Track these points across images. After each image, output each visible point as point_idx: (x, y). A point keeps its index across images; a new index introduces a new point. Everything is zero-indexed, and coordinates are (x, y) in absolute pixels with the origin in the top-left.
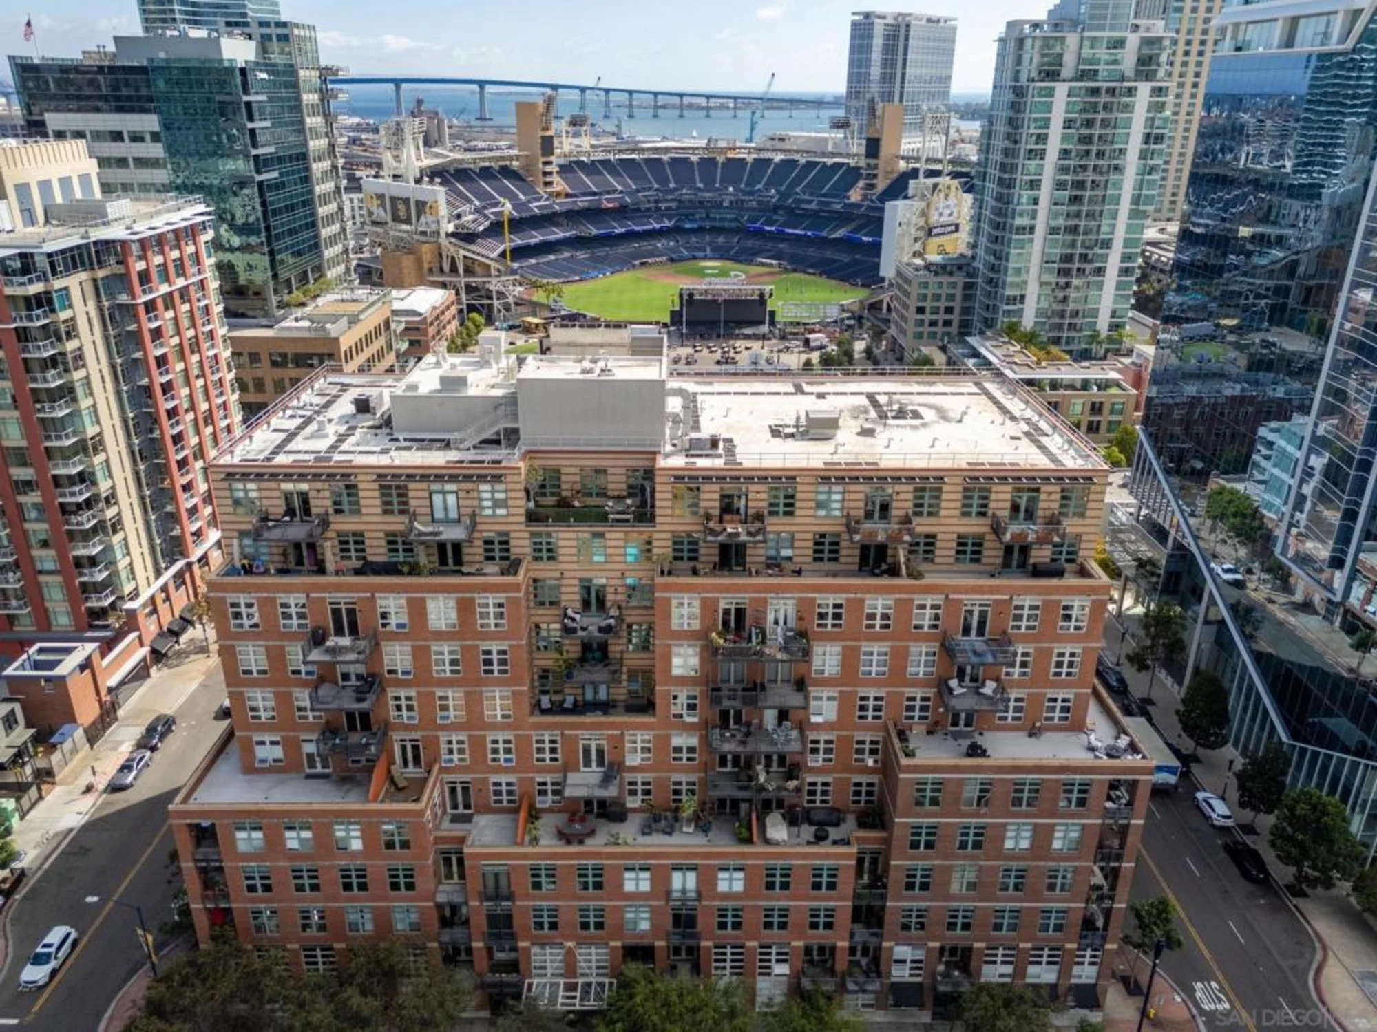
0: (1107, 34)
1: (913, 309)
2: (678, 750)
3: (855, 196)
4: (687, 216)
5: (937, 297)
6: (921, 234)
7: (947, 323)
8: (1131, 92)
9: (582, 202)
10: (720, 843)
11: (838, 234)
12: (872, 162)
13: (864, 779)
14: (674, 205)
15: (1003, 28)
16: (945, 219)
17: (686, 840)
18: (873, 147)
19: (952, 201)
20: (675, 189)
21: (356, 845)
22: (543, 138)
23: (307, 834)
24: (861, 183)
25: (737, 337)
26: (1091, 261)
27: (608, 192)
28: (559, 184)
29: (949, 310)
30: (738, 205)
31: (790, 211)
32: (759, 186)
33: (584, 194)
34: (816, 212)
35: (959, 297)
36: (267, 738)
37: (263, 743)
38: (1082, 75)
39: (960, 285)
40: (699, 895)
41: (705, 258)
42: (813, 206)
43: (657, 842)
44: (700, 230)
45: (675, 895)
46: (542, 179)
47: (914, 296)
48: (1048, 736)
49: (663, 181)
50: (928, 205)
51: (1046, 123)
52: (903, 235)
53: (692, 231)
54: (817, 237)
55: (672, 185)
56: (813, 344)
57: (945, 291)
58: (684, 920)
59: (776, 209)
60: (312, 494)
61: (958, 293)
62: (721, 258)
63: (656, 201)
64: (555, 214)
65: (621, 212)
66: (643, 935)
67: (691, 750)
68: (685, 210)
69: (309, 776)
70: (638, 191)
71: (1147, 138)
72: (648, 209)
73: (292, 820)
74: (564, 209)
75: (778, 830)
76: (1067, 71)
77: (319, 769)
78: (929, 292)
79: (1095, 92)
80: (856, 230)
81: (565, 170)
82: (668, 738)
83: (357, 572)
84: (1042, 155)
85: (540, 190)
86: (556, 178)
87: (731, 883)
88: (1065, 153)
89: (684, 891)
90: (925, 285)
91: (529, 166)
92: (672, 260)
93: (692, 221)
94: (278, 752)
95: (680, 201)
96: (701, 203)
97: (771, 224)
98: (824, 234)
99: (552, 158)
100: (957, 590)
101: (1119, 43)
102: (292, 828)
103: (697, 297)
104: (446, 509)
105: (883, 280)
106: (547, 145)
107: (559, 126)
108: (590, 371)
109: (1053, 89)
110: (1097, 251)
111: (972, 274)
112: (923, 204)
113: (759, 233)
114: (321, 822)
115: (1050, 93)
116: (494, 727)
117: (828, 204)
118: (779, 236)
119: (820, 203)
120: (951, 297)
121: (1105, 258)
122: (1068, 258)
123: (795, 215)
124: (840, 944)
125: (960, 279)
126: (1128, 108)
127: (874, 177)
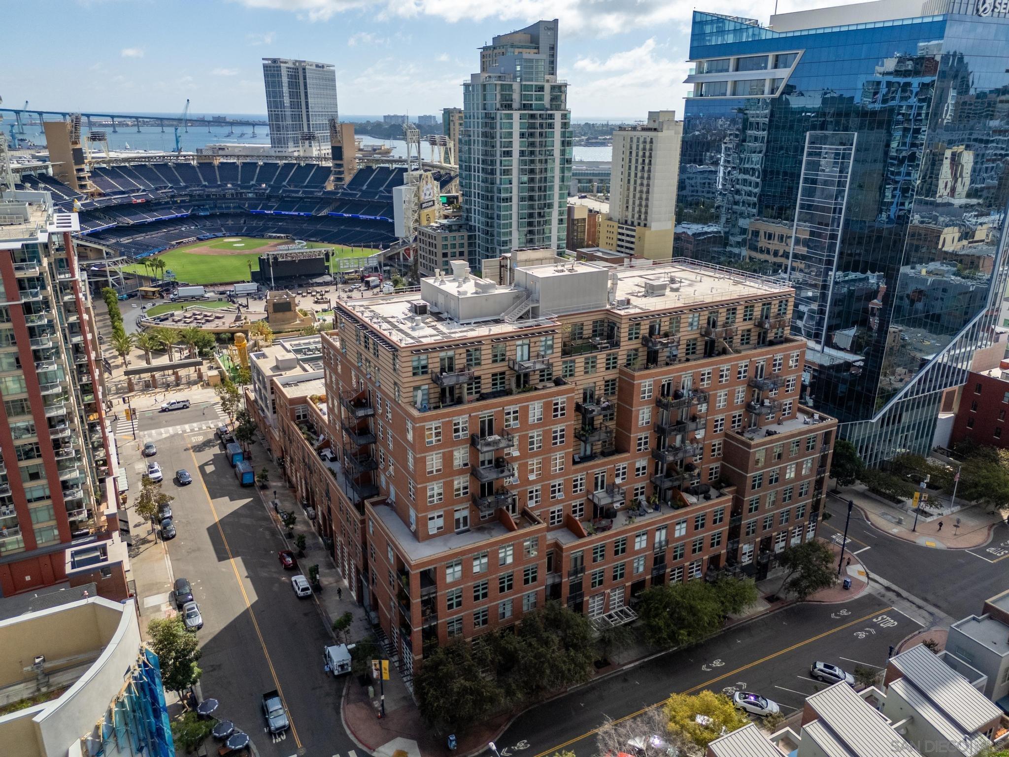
0: (534, 83)
1: (440, 255)
2: (638, 470)
3: (330, 186)
4: (199, 206)
5: (454, 246)
6: (416, 208)
8: (551, 117)
9: (116, 200)
10: (666, 514)
11: (323, 213)
12: (339, 162)
13: (714, 465)
14: (187, 199)
17: (652, 517)
18: (337, 153)
20: (186, 187)
21: (509, 560)
22: (73, 150)
23: (485, 560)
24: (332, 178)
25: (312, 285)
26: (544, 216)
27: (133, 191)
28: (91, 186)
29: (461, 253)
30: (238, 196)
31: (281, 199)
32: (252, 183)
33: (115, 193)
34: (301, 198)
35: (466, 245)
36: (436, 515)
37: (433, 518)
38: (525, 107)
39: (466, 238)
40: (667, 542)
41: (224, 236)
42: (300, 194)
43: (639, 521)
44: (212, 216)
45: (656, 545)
46: (77, 183)
47: (439, 246)
48: (784, 423)
49: (175, 181)
50: (418, 188)
51: (510, 134)
52: (407, 209)
53: (205, 217)
54: (307, 216)
55: (183, 184)
57: (457, 242)
58: (659, 561)
59: (269, 197)
60: (457, 357)
61: (465, 242)
62: (237, 235)
63: (173, 197)
64: (96, 209)
65: (148, 206)
66: (640, 575)
67: (644, 468)
68: (196, 202)
69: (458, 533)
70: (157, 189)
71: (563, 143)
72: (167, 203)
73: (476, 553)
74: (103, 205)
75: (692, 499)
76: (516, 105)
77: (462, 528)
78: (448, 243)
79: (533, 116)
80: (338, 209)
81: (96, 173)
82: (634, 463)
84: (508, 154)
85: (77, 191)
86: (89, 183)
87: (680, 531)
88: (522, 153)
89: (660, 542)
90: (446, 239)
91: (62, 171)
92: (200, 240)
93: (207, 210)
94: (440, 522)
95: (191, 196)
96: (208, 196)
97: (270, 208)
98: (313, 213)
99: (83, 166)
100: (754, 356)
101: (541, 89)
102: (476, 559)
103: (280, 260)
104: (522, 355)
105: (397, 239)
106: (79, 156)
107: (85, 144)
108: (562, 271)
109: (512, 115)
110: (546, 210)
111: (471, 229)
112: (415, 188)
113: (260, 216)
114: (490, 553)
115: (510, 117)
116: (555, 477)
117: (312, 192)
118: (277, 217)
119: (304, 192)
120: (462, 245)
121: (550, 214)
122: (531, 215)
123: (287, 203)
124: (723, 552)
125: (465, 234)
126: (551, 126)
127: (341, 173)
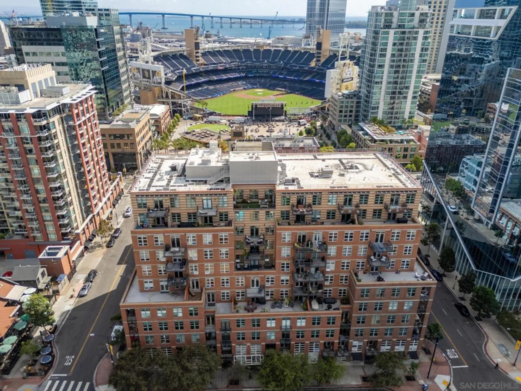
0: (408, 12)
1: (338, 111)
2: (283, 281)
3: (313, 64)
4: (250, 72)
5: (347, 107)
6: (340, 82)
7: (350, 116)
8: (417, 33)
9: (211, 67)
10: (297, 310)
11: (306, 79)
12: (319, 51)
13: (343, 288)
14: (245, 67)
15: (370, 8)
16: (348, 76)
17: (286, 310)
18: (319, 46)
19: (351, 69)
20: (245, 62)
21: (180, 315)
22: (195, 43)
23: (164, 312)
24: (315, 60)
25: (273, 121)
26: (402, 94)
27: (220, 63)
28: (202, 60)
29: (351, 111)
30: (269, 67)
31: (288, 70)
32: (277, 60)
33: (211, 64)
34: (298, 70)
35: (354, 107)
36: (148, 281)
37: (147, 282)
38: (400, 27)
39: (355, 102)
40: (291, 327)
41: (257, 88)
42: (297, 68)
43: (277, 310)
44: (255, 77)
45: (283, 327)
46: (195, 59)
47: (338, 106)
48: (402, 273)
49: (240, 59)
50: (342, 71)
51: (386, 44)
52: (333, 83)
53: (252, 77)
54: (299, 80)
55: (244, 60)
56: (301, 124)
57: (350, 104)
58: (286, 335)
59: (283, 69)
60: (164, 201)
61: (354, 105)
62: (263, 88)
63: (238, 66)
64: (201, 72)
65: (226, 71)
66: (272, 341)
67: (287, 281)
68: (248, 69)
69: (162, 293)
70: (231, 62)
71: (422, 49)
72: (235, 69)
73: (160, 307)
74: (204, 70)
75: (315, 306)
76: (394, 25)
77: (165, 290)
78: (344, 105)
79: (404, 33)
80: (314, 77)
81: (204, 55)
82: (280, 277)
83: (179, 226)
84: (384, 56)
85: (195, 63)
86: (200, 58)
87: (301, 323)
88: (393, 55)
89: (286, 326)
90: (343, 102)
91: (190, 54)
92: (245, 89)
93: (252, 73)
94: (152, 285)
95: (247, 66)
96: (255, 66)
97: (281, 74)
98: (301, 79)
99: (199, 51)
100: (374, 228)
101: (413, 15)
102: (160, 310)
103: (258, 106)
104: (208, 205)
105: (326, 99)
106: (197, 46)
107: (202, 39)
108: (252, 158)
109: (389, 32)
110: (405, 90)
111: (359, 98)
112: (340, 71)
113: (277, 78)
114: (169, 308)
115: (388, 33)
116: (223, 275)
117: (303, 67)
118: (285, 79)
119: (299, 67)
120: (352, 107)
122: (394, 93)
123: (290, 72)
124: (336, 341)
125: (355, 100)
126: (415, 38)
127: (320, 57)
